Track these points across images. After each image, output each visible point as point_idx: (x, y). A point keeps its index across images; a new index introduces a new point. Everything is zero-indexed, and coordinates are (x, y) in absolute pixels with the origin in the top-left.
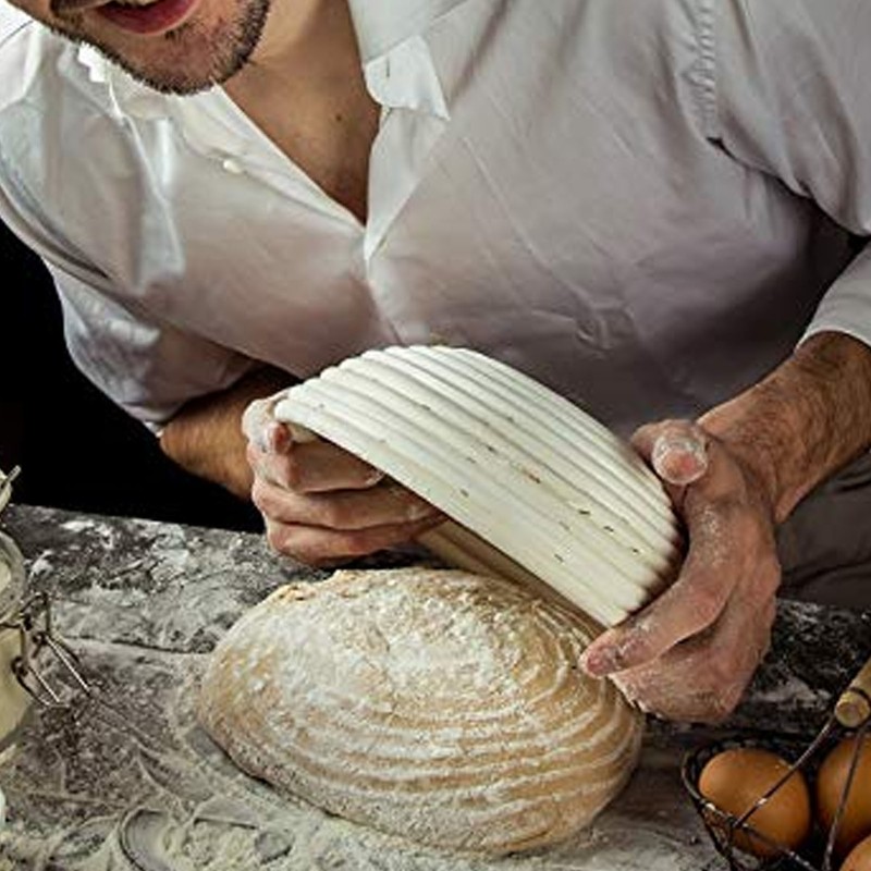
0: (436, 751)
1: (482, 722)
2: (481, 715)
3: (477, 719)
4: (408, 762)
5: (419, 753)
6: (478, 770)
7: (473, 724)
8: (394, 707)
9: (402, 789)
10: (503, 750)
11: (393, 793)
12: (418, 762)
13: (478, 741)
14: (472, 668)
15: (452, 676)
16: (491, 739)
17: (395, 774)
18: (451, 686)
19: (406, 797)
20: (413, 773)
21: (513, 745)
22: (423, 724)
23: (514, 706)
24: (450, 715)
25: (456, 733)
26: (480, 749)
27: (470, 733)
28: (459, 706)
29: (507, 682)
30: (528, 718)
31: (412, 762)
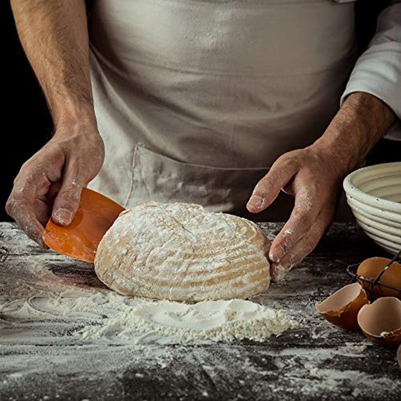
0: (217, 265)
1: (234, 250)
2: (233, 247)
3: (232, 249)
4: (206, 272)
5: (209, 268)
6: (237, 270)
7: (230, 251)
8: (194, 251)
9: (205, 285)
10: (246, 260)
11: (201, 287)
12: (210, 271)
13: (234, 258)
14: (222, 229)
15: (215, 234)
16: (240, 256)
17: (201, 278)
18: (216, 237)
19: (208, 288)
20: (209, 277)
21: (250, 257)
22: (208, 256)
23: (243, 241)
24: (219, 249)
25: (224, 256)
26: (236, 261)
27: (230, 255)
28: (222, 245)
29: (237, 233)
30: (251, 246)
31: (207, 272)
